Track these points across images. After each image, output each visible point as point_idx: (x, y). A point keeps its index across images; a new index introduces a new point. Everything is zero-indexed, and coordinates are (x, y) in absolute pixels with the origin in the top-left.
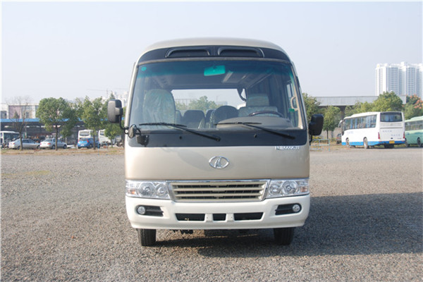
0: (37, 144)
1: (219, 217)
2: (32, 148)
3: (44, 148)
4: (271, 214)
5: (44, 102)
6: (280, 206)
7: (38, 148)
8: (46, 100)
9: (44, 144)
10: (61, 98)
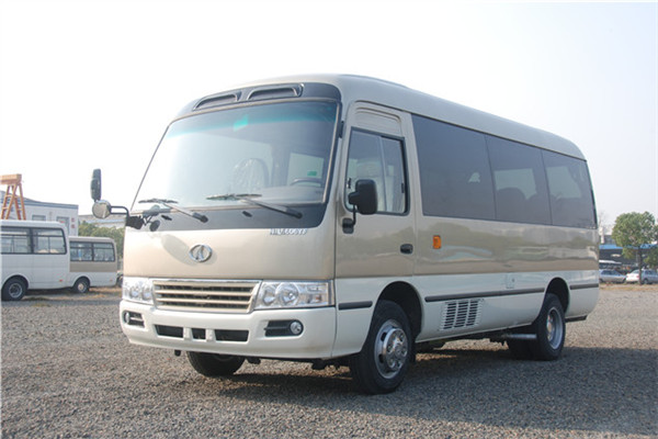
0: (622, 277)
1: (199, 333)
2: (618, 282)
3: (633, 283)
4: (258, 335)
5: (622, 219)
6: (272, 323)
7: (624, 281)
8: (626, 216)
9: (633, 277)
10: (647, 213)
